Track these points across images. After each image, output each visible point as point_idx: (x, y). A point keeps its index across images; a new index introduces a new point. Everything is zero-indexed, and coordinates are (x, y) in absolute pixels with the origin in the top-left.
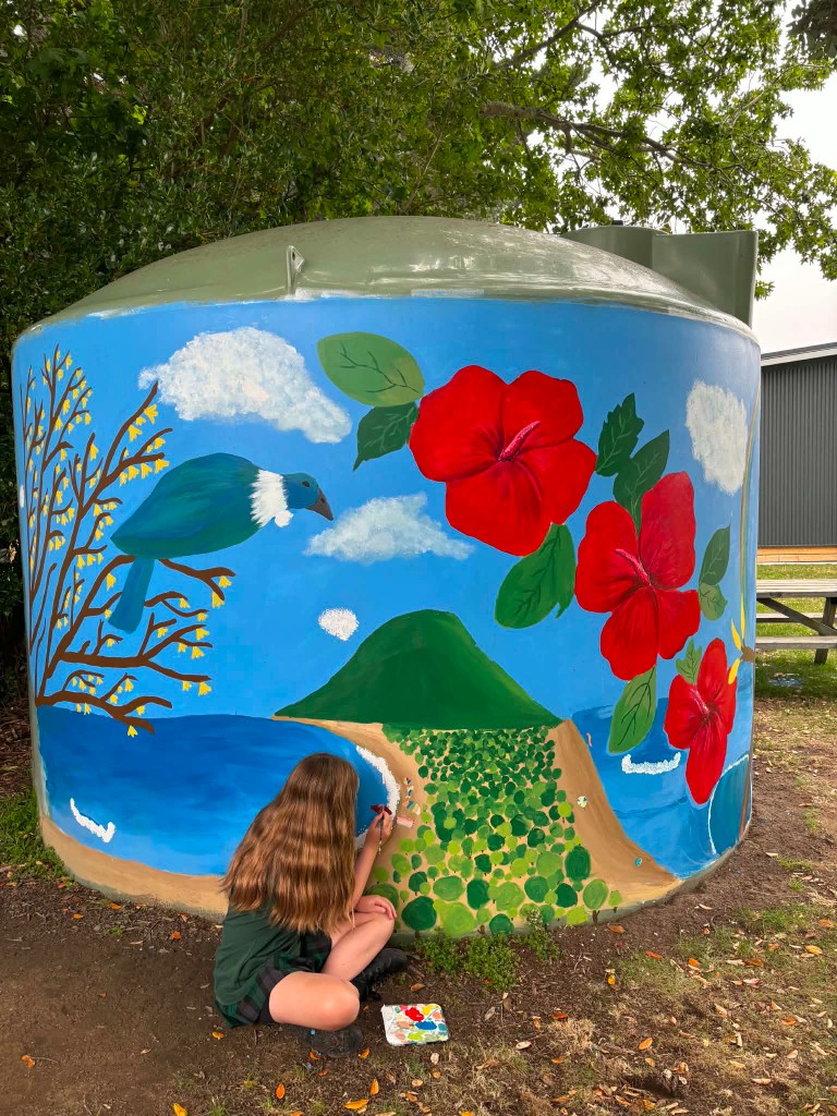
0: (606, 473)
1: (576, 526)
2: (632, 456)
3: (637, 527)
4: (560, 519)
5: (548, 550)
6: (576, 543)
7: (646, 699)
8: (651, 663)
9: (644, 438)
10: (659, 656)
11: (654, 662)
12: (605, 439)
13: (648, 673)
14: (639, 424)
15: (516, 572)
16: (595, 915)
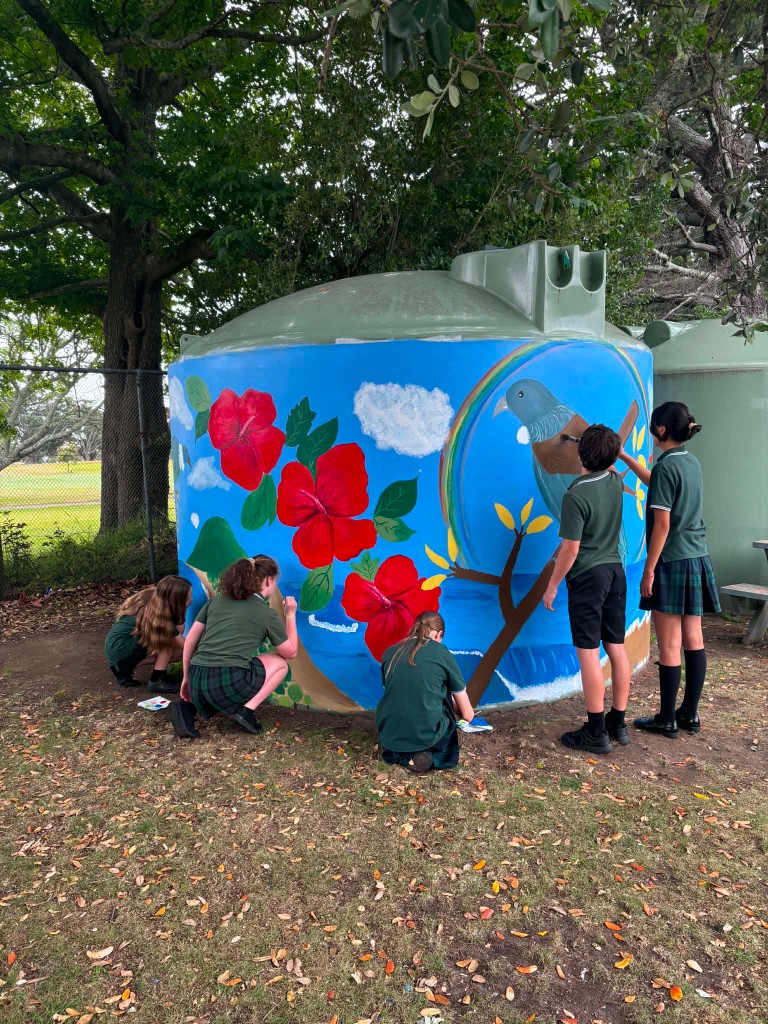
0: (292, 445)
1: (276, 475)
2: (308, 434)
3: (314, 478)
4: (267, 471)
5: (262, 489)
6: (277, 486)
7: (325, 582)
8: (329, 561)
9: (316, 424)
10: (335, 558)
11: (331, 561)
12: (290, 425)
13: (327, 567)
14: (313, 415)
15: (249, 499)
16: (295, 705)
